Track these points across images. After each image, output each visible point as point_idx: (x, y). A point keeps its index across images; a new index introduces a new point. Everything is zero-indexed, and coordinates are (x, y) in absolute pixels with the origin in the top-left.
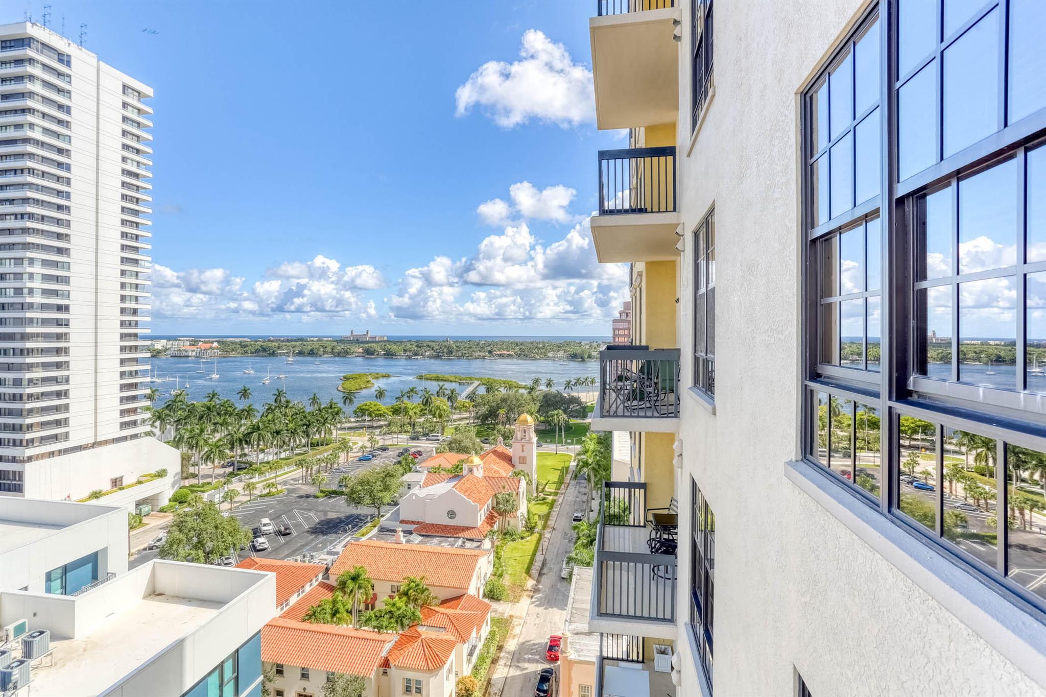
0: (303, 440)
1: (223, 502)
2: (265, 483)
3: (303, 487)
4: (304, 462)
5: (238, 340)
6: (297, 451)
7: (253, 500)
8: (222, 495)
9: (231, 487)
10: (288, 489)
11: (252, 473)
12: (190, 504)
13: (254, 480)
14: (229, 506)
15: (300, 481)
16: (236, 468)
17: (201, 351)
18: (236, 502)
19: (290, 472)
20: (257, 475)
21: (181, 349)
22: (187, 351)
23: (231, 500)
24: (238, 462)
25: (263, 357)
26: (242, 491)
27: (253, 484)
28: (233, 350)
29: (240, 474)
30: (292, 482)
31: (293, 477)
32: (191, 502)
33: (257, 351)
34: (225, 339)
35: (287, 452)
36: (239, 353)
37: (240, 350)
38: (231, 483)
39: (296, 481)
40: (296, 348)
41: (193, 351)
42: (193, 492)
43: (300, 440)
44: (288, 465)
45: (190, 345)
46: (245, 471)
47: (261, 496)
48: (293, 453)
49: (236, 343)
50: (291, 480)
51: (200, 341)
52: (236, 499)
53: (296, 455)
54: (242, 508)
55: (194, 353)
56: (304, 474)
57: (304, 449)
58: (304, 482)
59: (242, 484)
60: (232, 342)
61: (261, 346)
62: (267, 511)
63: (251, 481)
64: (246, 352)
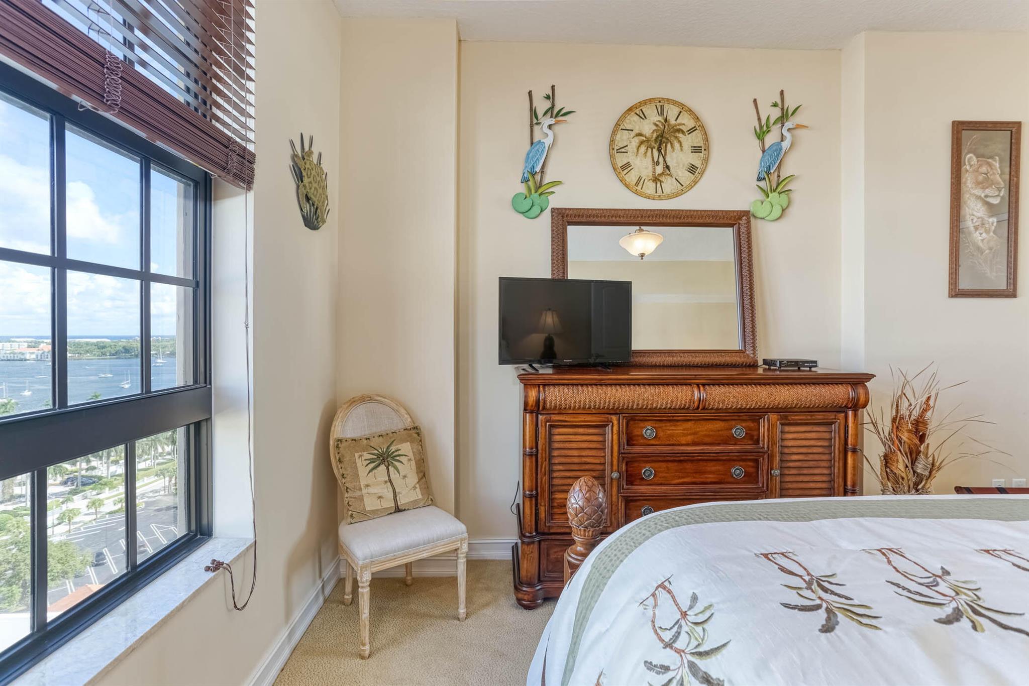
0: (166, 447)
1: (59, 524)
2: (116, 498)
3: (165, 498)
4: (166, 471)
5: (95, 340)
6: (160, 460)
7: (99, 519)
8: (57, 515)
9: (71, 506)
10: (146, 503)
11: (101, 488)
12: (10, 531)
13: (101, 497)
14: (67, 528)
15: (162, 493)
16: (80, 484)
17: (43, 353)
18: (76, 523)
19: (151, 483)
20: (107, 489)
21: (16, 351)
22: (23, 354)
23: (69, 521)
24: (83, 476)
25: (126, 358)
26: (84, 510)
27: (99, 500)
28: (88, 351)
29: (85, 491)
30: (151, 494)
31: (152, 489)
32: (11, 528)
33: (116, 353)
34: (77, 340)
35: (148, 462)
36: (95, 355)
37: (97, 352)
38: (72, 501)
39: (157, 492)
40: (167, 349)
41: (33, 353)
42: (15, 516)
43: (163, 448)
44: (148, 476)
45: (29, 347)
46: (91, 486)
47: (110, 513)
48: (154, 463)
49: (92, 344)
50: (151, 492)
51: (43, 342)
52: (76, 519)
53: (158, 464)
54: (84, 529)
55: (34, 356)
56: (167, 484)
57: (169, 457)
58: (167, 493)
59: (86, 502)
60: (87, 344)
61: (124, 347)
62: (117, 529)
63: (99, 496)
64: (104, 354)
